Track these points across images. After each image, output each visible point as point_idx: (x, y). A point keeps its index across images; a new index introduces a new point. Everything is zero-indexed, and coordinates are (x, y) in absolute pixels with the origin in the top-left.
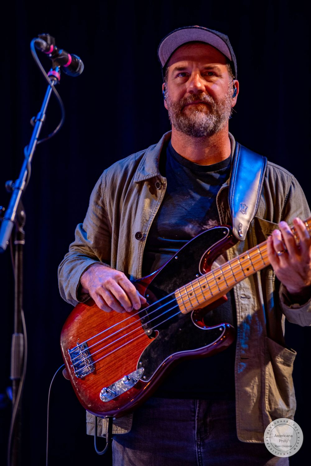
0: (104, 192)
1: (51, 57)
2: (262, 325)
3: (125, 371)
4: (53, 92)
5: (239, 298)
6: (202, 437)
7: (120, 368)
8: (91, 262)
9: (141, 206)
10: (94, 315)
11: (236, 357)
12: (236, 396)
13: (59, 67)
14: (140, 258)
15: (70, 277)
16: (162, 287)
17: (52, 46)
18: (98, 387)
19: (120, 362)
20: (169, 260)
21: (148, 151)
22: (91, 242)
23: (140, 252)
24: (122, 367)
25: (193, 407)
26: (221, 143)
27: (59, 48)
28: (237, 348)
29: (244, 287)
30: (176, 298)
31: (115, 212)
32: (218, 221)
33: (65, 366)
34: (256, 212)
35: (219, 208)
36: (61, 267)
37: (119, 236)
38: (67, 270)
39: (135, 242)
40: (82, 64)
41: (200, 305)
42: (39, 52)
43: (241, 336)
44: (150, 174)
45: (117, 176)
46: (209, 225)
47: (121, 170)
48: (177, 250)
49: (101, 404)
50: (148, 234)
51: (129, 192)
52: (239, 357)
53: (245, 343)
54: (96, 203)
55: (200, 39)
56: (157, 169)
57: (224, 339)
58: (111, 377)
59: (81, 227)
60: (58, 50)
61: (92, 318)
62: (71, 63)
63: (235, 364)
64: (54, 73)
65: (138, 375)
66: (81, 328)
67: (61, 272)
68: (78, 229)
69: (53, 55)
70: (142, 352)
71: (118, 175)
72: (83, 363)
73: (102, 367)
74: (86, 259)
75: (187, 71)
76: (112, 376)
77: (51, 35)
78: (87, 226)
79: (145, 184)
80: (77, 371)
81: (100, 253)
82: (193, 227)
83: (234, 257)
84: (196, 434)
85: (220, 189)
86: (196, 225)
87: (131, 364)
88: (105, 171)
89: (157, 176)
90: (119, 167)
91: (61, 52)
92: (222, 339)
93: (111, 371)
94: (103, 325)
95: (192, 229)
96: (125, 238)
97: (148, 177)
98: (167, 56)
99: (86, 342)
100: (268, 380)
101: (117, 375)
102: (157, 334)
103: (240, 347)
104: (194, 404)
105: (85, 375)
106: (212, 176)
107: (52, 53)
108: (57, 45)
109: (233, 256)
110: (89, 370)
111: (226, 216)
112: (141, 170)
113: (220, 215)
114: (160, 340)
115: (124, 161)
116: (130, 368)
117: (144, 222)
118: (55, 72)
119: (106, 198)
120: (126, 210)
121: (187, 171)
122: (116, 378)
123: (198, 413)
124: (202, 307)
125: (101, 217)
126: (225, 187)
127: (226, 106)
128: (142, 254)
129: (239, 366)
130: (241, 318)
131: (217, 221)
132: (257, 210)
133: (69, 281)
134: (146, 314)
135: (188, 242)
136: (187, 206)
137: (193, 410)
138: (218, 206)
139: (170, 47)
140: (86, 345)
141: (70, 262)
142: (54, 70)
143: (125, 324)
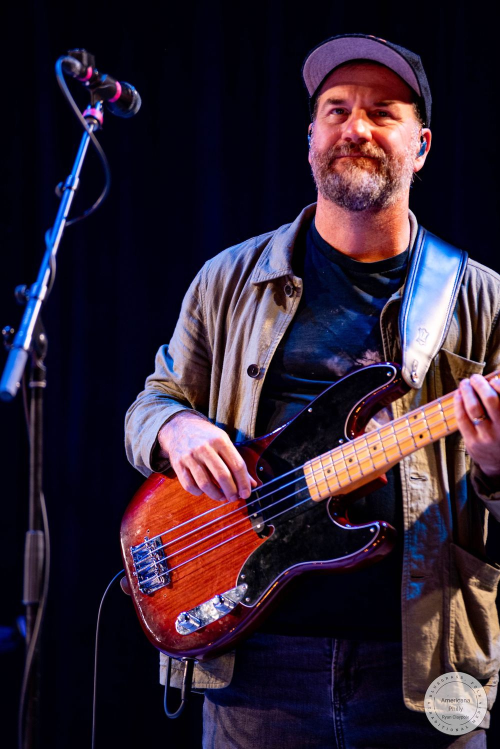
0: (203, 296)
1: (89, 86)
2: (446, 524)
3: (218, 587)
4: (91, 142)
5: (408, 478)
6: (342, 696)
7: (211, 582)
8: (178, 408)
9: (259, 323)
10: (174, 494)
11: (404, 574)
12: (404, 636)
13: (102, 102)
14: (255, 406)
15: (143, 430)
16: (284, 456)
17: (90, 70)
18: (174, 610)
19: (211, 573)
20: (298, 414)
21: (277, 234)
22: (179, 375)
23: (253, 397)
24: (213, 581)
25: (328, 648)
26: (392, 227)
27: (102, 71)
28: (405, 559)
29: (417, 463)
30: (306, 474)
31: (219, 329)
32: (381, 353)
33: (125, 573)
34: (443, 342)
35: (383, 333)
36: (131, 412)
37: (222, 368)
38: (138, 420)
39: (247, 382)
40: (139, 97)
41: (342, 489)
42: (68, 78)
43: (410, 541)
44: (277, 272)
45: (224, 272)
46: (366, 358)
47: (232, 263)
48: (312, 398)
49: (177, 638)
50: (267, 368)
51: (242, 299)
52: (409, 574)
53: (419, 553)
54: (190, 314)
55: (372, 56)
56: (288, 265)
57: (378, 545)
58: (195, 596)
59: (166, 351)
60: (100, 76)
61: (171, 499)
62: (121, 96)
63: (402, 585)
64: (93, 112)
65: (238, 595)
66: (153, 514)
67: (129, 421)
68: (160, 354)
69: (92, 84)
70: (245, 559)
71: (227, 270)
72: (152, 571)
73: (182, 578)
74: (171, 403)
75: (345, 107)
76: (198, 594)
77: (88, 51)
78: (174, 349)
79: (268, 287)
80: (142, 583)
81: (192, 394)
82: (340, 361)
83: (404, 413)
84: (332, 691)
85: (388, 302)
86: (345, 357)
87: (227, 576)
88: (207, 263)
89: (288, 276)
90: (229, 257)
91: (105, 78)
92: (375, 544)
93: (195, 586)
94: (188, 510)
95: (338, 364)
96: (231, 374)
97: (273, 276)
98: (317, 79)
99: (160, 537)
100: (454, 612)
101: (205, 592)
102: (272, 531)
103: (409, 558)
104: (330, 644)
105: (156, 589)
106: (376, 280)
107: (90, 80)
108: (97, 66)
109: (402, 411)
110: (161, 583)
111: (395, 345)
112: (263, 265)
113: (384, 344)
114: (276, 541)
115: (238, 249)
116: (226, 583)
117: (263, 348)
118: (94, 110)
119: (205, 307)
120: (235, 327)
121: (337, 268)
122: (202, 598)
123: (337, 658)
124: (346, 492)
125: (196, 336)
126: (396, 300)
127: (404, 166)
128: (256, 401)
129: (408, 589)
130: (409, 511)
131: (379, 353)
132: (445, 339)
133: (141, 436)
134: (257, 498)
135: (333, 384)
136: (333, 326)
137: (328, 653)
138: (383, 330)
139: (323, 65)
140: (159, 541)
141: (145, 406)
142: (94, 107)
143: (223, 512)
